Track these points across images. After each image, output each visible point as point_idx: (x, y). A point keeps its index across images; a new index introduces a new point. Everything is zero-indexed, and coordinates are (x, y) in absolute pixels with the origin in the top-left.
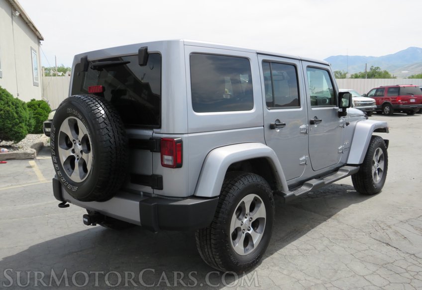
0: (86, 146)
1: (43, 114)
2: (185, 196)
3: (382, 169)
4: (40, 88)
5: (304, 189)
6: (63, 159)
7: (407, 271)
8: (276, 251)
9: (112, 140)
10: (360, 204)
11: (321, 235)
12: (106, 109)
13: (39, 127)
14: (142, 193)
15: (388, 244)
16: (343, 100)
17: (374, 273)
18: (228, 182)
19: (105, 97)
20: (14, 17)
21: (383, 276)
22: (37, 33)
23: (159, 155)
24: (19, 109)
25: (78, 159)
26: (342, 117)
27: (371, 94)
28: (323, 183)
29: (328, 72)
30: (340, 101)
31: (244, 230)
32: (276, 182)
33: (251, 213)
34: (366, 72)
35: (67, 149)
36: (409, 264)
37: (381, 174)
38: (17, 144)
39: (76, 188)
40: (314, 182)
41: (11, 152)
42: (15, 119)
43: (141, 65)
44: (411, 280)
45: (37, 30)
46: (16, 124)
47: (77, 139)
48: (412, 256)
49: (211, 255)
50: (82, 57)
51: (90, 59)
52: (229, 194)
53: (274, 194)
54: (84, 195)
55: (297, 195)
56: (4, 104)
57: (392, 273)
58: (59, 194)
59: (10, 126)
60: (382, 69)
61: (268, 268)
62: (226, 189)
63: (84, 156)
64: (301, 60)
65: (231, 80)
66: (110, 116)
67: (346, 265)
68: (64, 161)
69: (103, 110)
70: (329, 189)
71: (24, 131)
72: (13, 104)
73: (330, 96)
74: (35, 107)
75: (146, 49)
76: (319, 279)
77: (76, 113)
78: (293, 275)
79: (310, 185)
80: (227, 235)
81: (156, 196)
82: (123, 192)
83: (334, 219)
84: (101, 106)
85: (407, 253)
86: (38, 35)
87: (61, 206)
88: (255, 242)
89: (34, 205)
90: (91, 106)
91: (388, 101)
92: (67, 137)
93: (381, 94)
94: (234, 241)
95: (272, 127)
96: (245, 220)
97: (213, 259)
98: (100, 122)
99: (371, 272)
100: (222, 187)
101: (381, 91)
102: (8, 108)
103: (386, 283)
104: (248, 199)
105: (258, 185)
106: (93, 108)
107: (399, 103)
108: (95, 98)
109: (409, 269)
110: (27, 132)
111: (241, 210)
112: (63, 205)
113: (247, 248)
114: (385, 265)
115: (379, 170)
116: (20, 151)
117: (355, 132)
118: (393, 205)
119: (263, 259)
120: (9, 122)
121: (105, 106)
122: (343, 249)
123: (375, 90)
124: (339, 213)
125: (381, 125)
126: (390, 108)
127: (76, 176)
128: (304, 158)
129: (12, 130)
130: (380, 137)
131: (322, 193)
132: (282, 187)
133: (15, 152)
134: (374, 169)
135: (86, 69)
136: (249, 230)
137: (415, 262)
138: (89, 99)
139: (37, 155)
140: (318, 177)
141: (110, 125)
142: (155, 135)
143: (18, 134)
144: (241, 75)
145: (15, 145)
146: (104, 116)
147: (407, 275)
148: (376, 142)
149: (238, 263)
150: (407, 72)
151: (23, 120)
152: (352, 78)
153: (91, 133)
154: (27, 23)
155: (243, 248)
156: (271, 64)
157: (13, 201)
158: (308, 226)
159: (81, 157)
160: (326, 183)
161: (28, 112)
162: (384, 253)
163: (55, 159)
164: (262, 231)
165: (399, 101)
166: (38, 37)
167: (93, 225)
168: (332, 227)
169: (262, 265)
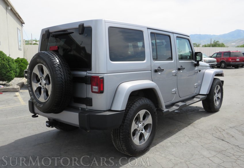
0: (48, 81)
1: (24, 66)
2: (105, 110)
3: (220, 97)
4: (22, 51)
5: (175, 108)
6: (35, 88)
7: (234, 155)
8: (158, 143)
9: (63, 77)
10: (207, 117)
11: (184, 135)
12: (59, 60)
13: (22, 73)
14: (80, 109)
15: (223, 140)
16: (197, 57)
17: (214, 156)
18: (130, 102)
19: (59, 52)
20: (7, 10)
21: (220, 158)
22: (21, 20)
23: (90, 86)
24: (10, 63)
25: (43, 89)
26: (197, 67)
27: (214, 56)
28: (186, 104)
29: (189, 40)
30: (196, 58)
31: (139, 130)
32: (158, 103)
33: (143, 121)
34: (211, 43)
35: (37, 83)
36: (235, 151)
37: (219, 100)
38: (9, 83)
39: (42, 105)
40: (180, 104)
41: (5, 88)
42: (7, 69)
43: (80, 34)
44: (236, 160)
45: (21, 18)
46: (8, 71)
47: (43, 77)
48: (237, 147)
49: (120, 145)
50: (47, 30)
51: (51, 31)
52: (130, 109)
53: (157, 110)
54: (47, 109)
55: (170, 111)
56: (1, 60)
57: (225, 156)
58: (32, 110)
59: (5, 72)
60: (220, 42)
61: (153, 153)
62: (129, 106)
63: (47, 87)
64: (173, 33)
65: (133, 45)
66: (62, 63)
67: (198, 152)
68: (35, 89)
69: (58, 60)
70: (189, 109)
71: (13, 76)
72: (6, 60)
73: (190, 55)
74: (19, 62)
75: (83, 25)
76: (183, 159)
77: (42, 61)
78: (168, 157)
79: (178, 106)
80: (129, 133)
81: (88, 110)
82: (70, 108)
83: (192, 126)
84: (57, 57)
85: (234, 145)
86: (22, 21)
87: (33, 116)
88: (145, 138)
89: (18, 117)
90: (51, 57)
91: (223, 60)
92: (37, 76)
93: (220, 56)
94: (134, 137)
95: (156, 71)
96: (140, 125)
97: (121, 147)
98: (56, 67)
99: (213, 156)
100: (127, 105)
101: (220, 54)
102: (4, 62)
103: (221, 162)
104: (142, 112)
105: (148, 104)
106: (52, 59)
107: (230, 61)
108: (53, 53)
109: (235, 154)
110: (15, 76)
111: (138, 119)
112: (35, 116)
113: (141, 141)
114: (221, 152)
115: (218, 98)
116: (11, 87)
117: (204, 76)
118: (226, 118)
119: (150, 148)
120: (4, 70)
121: (59, 58)
122: (197, 143)
123: (216, 54)
124: (195, 122)
125: (219, 72)
126: (225, 65)
127: (42, 99)
128: (174, 90)
129: (5, 75)
130: (218, 79)
131: (185, 111)
132: (162, 106)
133: (8, 87)
134: (215, 98)
135: (48, 37)
136: (142, 131)
137: (239, 150)
138: (50, 53)
139: (20, 89)
140: (183, 101)
141: (62, 68)
142: (88, 74)
143: (9, 77)
144: (138, 43)
145: (7, 84)
146: (58, 63)
147: (234, 157)
148: (216, 82)
149: (135, 149)
150: (235, 44)
151: (12, 69)
152: (203, 47)
153: (51, 73)
154: (15, 14)
155: (139, 141)
156: (155, 35)
157: (6, 115)
158: (177, 129)
159: (45, 88)
160: (187, 104)
161: (15, 65)
162: (221, 145)
163: (30, 89)
164: (150, 132)
165: (230, 60)
166: (21, 22)
167: (52, 127)
168: (191, 130)
169: (149, 151)
